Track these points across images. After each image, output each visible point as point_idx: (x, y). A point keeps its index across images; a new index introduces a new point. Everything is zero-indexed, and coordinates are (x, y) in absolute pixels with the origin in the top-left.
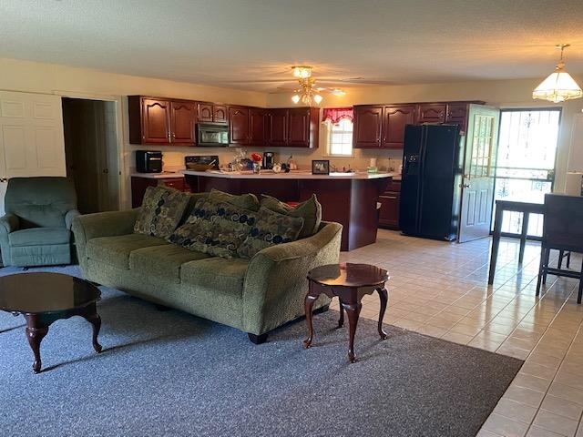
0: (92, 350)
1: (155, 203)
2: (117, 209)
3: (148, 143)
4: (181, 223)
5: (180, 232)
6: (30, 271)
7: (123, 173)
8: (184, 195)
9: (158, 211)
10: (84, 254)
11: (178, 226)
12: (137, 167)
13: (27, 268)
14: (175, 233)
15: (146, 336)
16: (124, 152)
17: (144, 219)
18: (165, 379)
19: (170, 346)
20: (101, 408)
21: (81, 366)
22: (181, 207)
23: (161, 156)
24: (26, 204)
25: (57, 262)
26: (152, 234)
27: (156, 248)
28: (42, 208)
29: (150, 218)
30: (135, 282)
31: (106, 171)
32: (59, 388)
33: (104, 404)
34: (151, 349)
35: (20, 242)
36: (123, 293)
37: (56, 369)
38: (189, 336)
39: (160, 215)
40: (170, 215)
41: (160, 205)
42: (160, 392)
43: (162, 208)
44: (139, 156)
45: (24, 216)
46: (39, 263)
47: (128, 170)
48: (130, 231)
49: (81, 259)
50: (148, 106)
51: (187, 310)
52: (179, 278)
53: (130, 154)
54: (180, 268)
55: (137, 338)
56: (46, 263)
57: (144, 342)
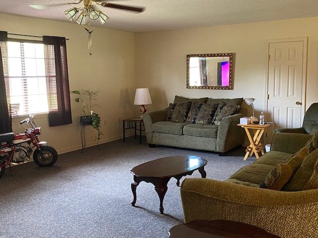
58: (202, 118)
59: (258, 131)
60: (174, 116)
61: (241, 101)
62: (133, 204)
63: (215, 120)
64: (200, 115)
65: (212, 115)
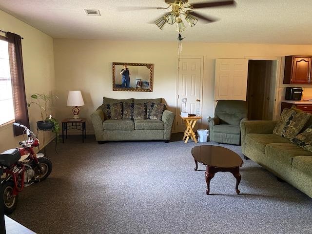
0: (235, 192)
1: (287, 118)
2: (271, 120)
3: (294, 83)
4: (301, 132)
5: (300, 137)
6: (221, 145)
7: (277, 100)
8: (306, 114)
9: (288, 123)
10: (244, 141)
11: (299, 134)
12: (286, 97)
13: (220, 143)
14: (296, 137)
15: (266, 193)
16: (279, 87)
17: (279, 126)
18: (268, 222)
19: (278, 203)
20: (230, 223)
21: (228, 198)
22: (303, 122)
23: (301, 90)
24: (224, 113)
25: (233, 143)
26: (283, 136)
27: (281, 144)
28: (231, 115)
29: (283, 126)
30: (267, 161)
31: (268, 99)
32: (214, 206)
33: (231, 223)
34: (266, 202)
35: (218, 130)
36: (260, 166)
37: (216, 196)
38: (292, 201)
39: (289, 125)
40: (295, 126)
41: (289, 119)
42: (263, 228)
43: (291, 121)
44: (288, 90)
45: (222, 118)
46: (225, 142)
47: (280, 98)
48: (270, 132)
49: (243, 144)
50: (297, 62)
51: (294, 185)
52: (292, 164)
53: (283, 89)
54: (293, 159)
55: (261, 193)
56: (228, 143)
57: (264, 196)
58: (139, 114)
59: (191, 122)
60: (113, 114)
61: (161, 101)
62: (208, 193)
63: (150, 115)
64: (136, 112)
65: (146, 112)
